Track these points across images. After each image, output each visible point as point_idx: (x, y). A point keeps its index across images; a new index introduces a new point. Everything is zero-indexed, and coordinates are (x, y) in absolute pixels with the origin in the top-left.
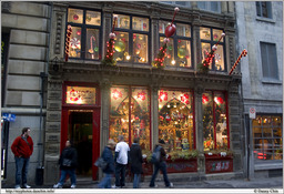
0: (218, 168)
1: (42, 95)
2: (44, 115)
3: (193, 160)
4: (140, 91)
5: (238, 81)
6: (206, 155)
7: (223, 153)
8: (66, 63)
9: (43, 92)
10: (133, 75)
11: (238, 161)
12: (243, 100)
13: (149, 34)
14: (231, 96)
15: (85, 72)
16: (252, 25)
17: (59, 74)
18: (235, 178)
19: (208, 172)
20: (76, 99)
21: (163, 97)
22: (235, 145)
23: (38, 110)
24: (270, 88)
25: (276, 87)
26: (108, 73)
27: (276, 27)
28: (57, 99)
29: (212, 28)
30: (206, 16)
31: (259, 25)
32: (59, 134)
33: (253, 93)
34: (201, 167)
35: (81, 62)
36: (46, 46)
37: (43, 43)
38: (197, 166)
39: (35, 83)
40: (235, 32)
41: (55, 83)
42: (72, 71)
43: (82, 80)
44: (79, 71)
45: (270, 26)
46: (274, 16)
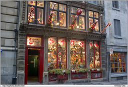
0: (96, 76)
1: (15, 40)
2: (17, 51)
3: (85, 73)
4: (62, 40)
5: (105, 37)
6: (91, 70)
7: (98, 70)
8: (28, 25)
9: (16, 39)
10: (59, 32)
11: (105, 73)
12: (106, 45)
13: (66, 13)
14: (102, 43)
15: (37, 30)
16: (111, 11)
17: (24, 30)
18: (103, 81)
19: (92, 78)
20: (32, 43)
21: (72, 43)
22: (103, 66)
23: (14, 49)
24: (118, 40)
25: (120, 40)
26: (48, 31)
27: (120, 13)
28: (23, 43)
29: (94, 11)
30: (91, 6)
31: (114, 11)
32: (24, 61)
33: (110, 43)
34: (89, 76)
35: (35, 25)
36: (18, 16)
37: (16, 14)
38: (87, 76)
39: (11, 35)
40: (104, 14)
41: (22, 35)
42: (31, 29)
43: (35, 34)
44: (34, 29)
45: (118, 12)
46: (119, 8)
